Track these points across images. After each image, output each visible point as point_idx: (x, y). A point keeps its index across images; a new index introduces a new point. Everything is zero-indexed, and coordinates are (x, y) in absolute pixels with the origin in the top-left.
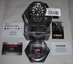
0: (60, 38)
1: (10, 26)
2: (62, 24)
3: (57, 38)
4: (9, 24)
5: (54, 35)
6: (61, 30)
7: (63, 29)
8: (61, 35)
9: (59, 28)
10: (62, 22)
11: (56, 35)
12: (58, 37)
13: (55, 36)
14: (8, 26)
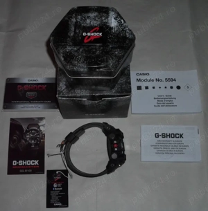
0: (30, 171)
1: (153, 80)
2: (43, 125)
3: (21, 171)
4: (148, 74)
5: (15, 163)
6: (36, 144)
7: (44, 142)
8: (36, 162)
9: (32, 139)
10: (41, 119)
11: (21, 163)
12: (24, 169)
13: (18, 164)
14: (146, 80)
